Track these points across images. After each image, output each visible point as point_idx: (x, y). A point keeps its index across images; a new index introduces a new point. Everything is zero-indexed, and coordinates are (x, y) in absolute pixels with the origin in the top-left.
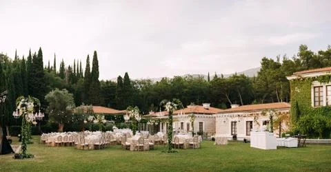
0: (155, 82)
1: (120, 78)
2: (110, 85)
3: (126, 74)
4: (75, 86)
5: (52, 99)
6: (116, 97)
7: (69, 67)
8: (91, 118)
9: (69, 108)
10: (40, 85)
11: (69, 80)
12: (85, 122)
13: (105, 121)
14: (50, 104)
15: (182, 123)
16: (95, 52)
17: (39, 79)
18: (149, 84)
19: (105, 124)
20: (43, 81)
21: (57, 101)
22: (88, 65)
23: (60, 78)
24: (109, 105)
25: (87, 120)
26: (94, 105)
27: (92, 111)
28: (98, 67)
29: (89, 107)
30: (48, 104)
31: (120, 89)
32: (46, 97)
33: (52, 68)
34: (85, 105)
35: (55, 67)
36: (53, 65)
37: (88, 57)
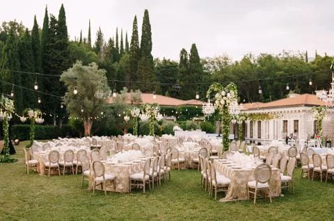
0: (233, 62)
1: (184, 52)
2: (168, 64)
3: (194, 46)
4: (116, 65)
6: (178, 81)
8: (135, 112)
9: (99, 94)
10: (61, 61)
12: (127, 118)
13: (160, 117)
15: (285, 122)
16: (146, 12)
17: (59, 53)
18: (226, 63)
19: (160, 123)
20: (65, 55)
22: (135, 32)
23: (94, 53)
24: (167, 93)
25: (130, 115)
26: (144, 91)
27: (140, 100)
28: (150, 34)
31: (184, 69)
33: (85, 40)
34: (129, 92)
35: (90, 39)
36: (87, 37)
37: (136, 20)
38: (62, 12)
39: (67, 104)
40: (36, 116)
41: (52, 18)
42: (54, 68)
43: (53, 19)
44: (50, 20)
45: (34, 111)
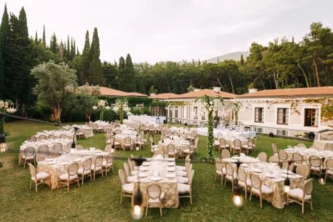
1: (122, 59)
3: (129, 55)
5: (43, 75)
7: (62, 44)
9: (69, 88)
10: (24, 55)
11: (64, 56)
12: (95, 108)
14: (40, 81)
16: (96, 29)
17: (21, 48)
20: (28, 50)
21: (51, 77)
22: (87, 42)
23: (51, 52)
27: (99, 93)
28: (98, 45)
29: (95, 87)
30: (36, 81)
31: (122, 70)
32: (32, 71)
33: (40, 40)
34: (90, 85)
35: (44, 40)
36: (42, 38)
37: (88, 33)
38: (23, 13)
39: (37, 95)
40: (7, 106)
41: (11, 16)
42: (16, 60)
43: (13, 17)
44: (10, 17)
45: (4, 101)
